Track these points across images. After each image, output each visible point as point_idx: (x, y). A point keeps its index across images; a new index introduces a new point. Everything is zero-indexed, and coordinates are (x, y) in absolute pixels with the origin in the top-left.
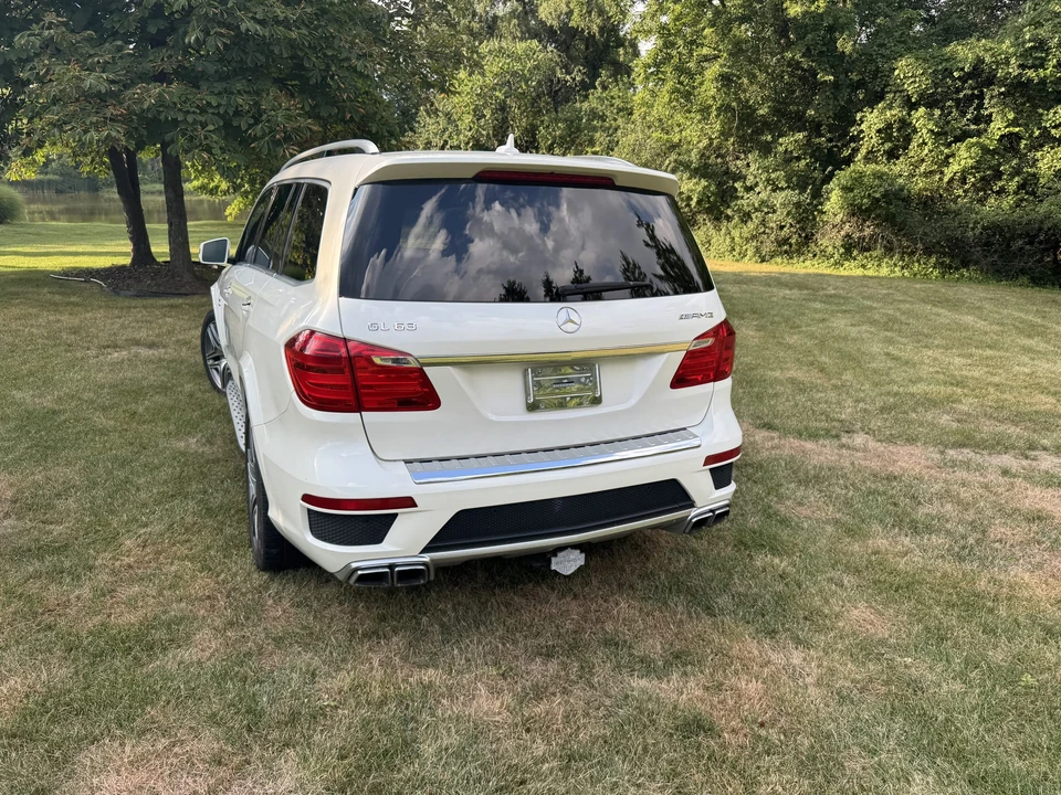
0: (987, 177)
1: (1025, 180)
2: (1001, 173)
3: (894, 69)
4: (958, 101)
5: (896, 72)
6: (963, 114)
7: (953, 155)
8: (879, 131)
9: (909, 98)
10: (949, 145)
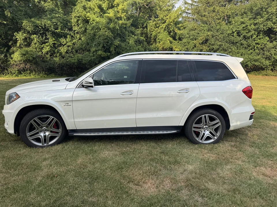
0: (52, 53)
1: (60, 54)
2: (55, 52)
3: (22, 23)
4: (41, 34)
5: (24, 24)
6: (42, 37)
7: (44, 47)
8: (23, 39)
9: (29, 32)
10: (42, 45)
